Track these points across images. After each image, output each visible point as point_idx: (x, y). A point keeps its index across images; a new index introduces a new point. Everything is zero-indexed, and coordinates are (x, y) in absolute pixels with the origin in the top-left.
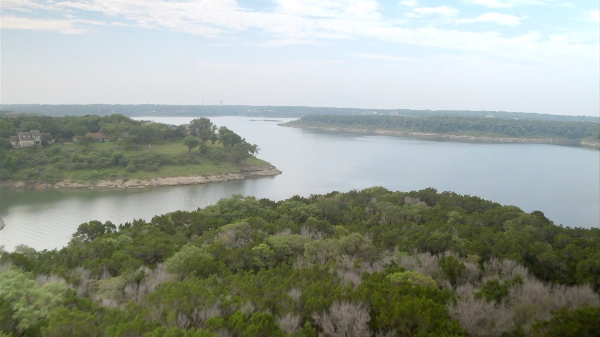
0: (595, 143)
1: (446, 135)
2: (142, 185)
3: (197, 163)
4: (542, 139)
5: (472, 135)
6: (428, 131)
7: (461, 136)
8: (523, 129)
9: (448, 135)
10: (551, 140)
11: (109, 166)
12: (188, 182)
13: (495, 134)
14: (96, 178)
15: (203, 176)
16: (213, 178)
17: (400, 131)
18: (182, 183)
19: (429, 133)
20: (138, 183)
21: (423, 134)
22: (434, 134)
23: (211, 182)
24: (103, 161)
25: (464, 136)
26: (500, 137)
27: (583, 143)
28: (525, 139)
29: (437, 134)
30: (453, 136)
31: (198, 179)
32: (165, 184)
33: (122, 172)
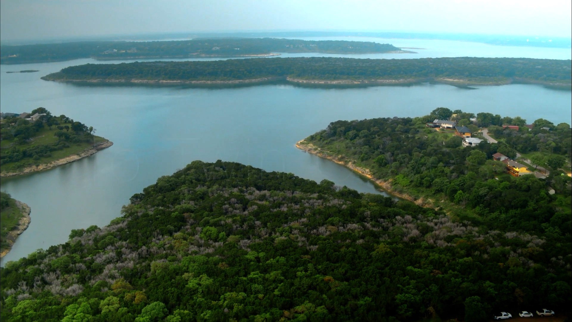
0: (296, 79)
1: (189, 82)
2: (49, 167)
3: (68, 147)
4: (259, 79)
5: (208, 80)
6: (174, 79)
7: (200, 82)
8: (245, 72)
9: (191, 81)
10: (266, 79)
11: (22, 159)
12: (72, 160)
13: (225, 78)
14: (20, 167)
15: (77, 155)
16: (83, 155)
17: (152, 80)
18: (69, 161)
19: (175, 80)
20: (46, 166)
21: (171, 81)
22: (179, 81)
23: (83, 158)
24: (17, 156)
25: (203, 82)
26: (230, 80)
27: (288, 79)
28: (247, 80)
29: (182, 81)
30: (194, 81)
31: (76, 157)
32: (61, 164)
33: (31, 161)
